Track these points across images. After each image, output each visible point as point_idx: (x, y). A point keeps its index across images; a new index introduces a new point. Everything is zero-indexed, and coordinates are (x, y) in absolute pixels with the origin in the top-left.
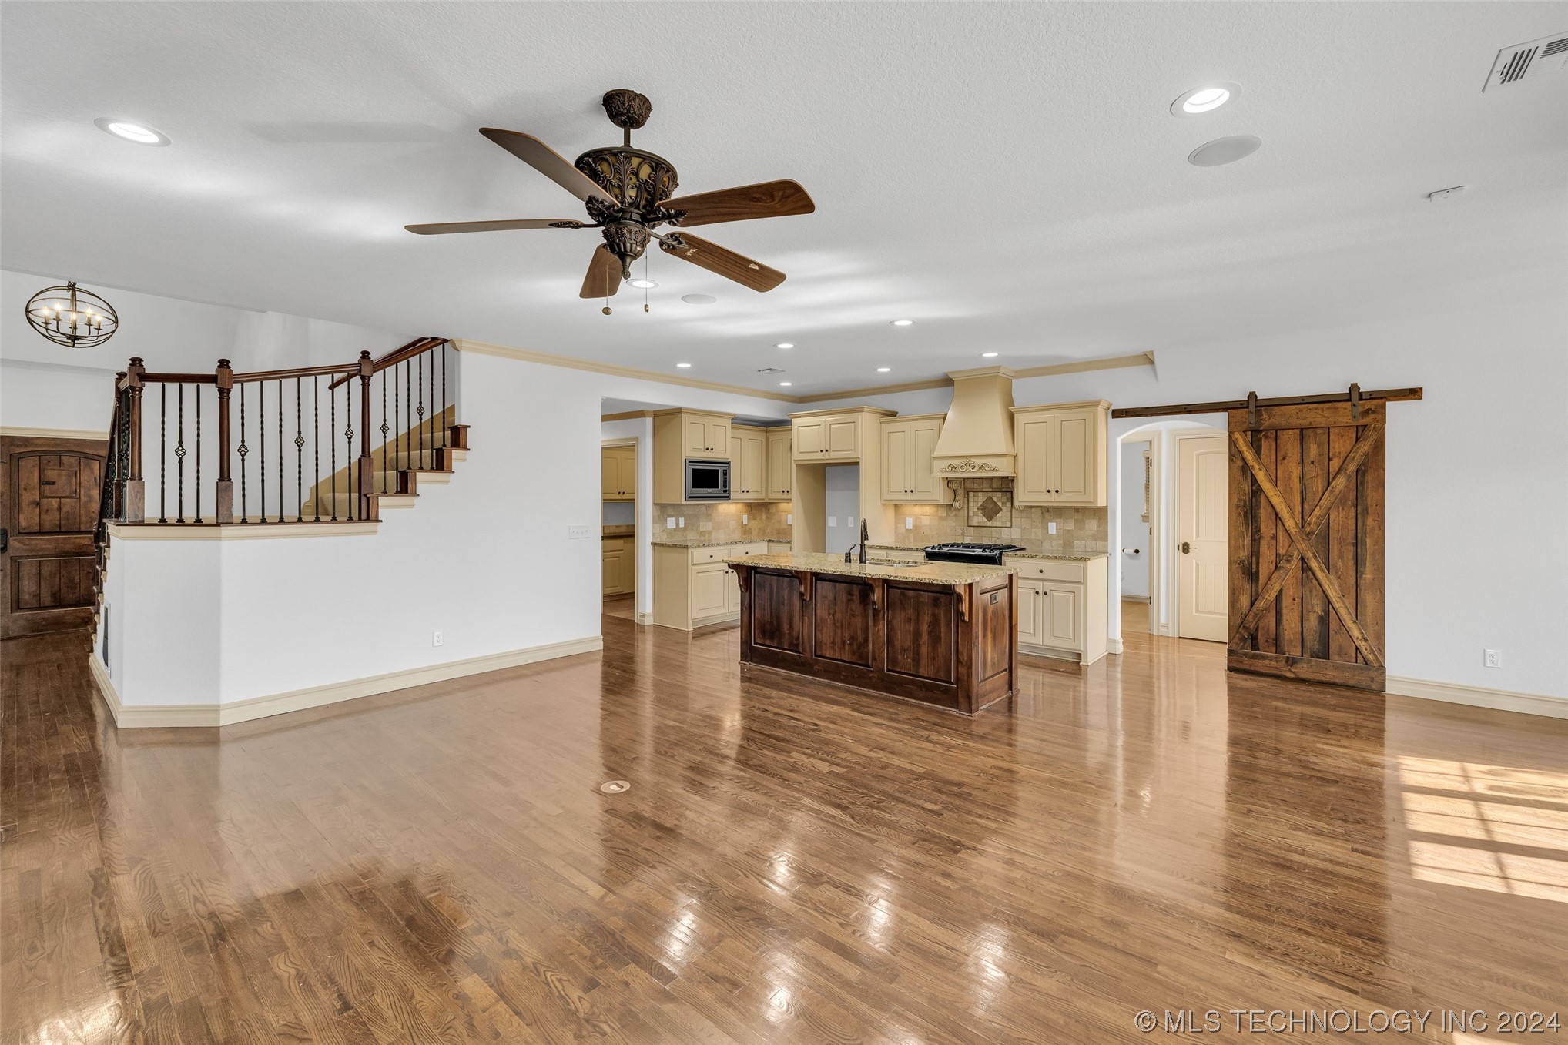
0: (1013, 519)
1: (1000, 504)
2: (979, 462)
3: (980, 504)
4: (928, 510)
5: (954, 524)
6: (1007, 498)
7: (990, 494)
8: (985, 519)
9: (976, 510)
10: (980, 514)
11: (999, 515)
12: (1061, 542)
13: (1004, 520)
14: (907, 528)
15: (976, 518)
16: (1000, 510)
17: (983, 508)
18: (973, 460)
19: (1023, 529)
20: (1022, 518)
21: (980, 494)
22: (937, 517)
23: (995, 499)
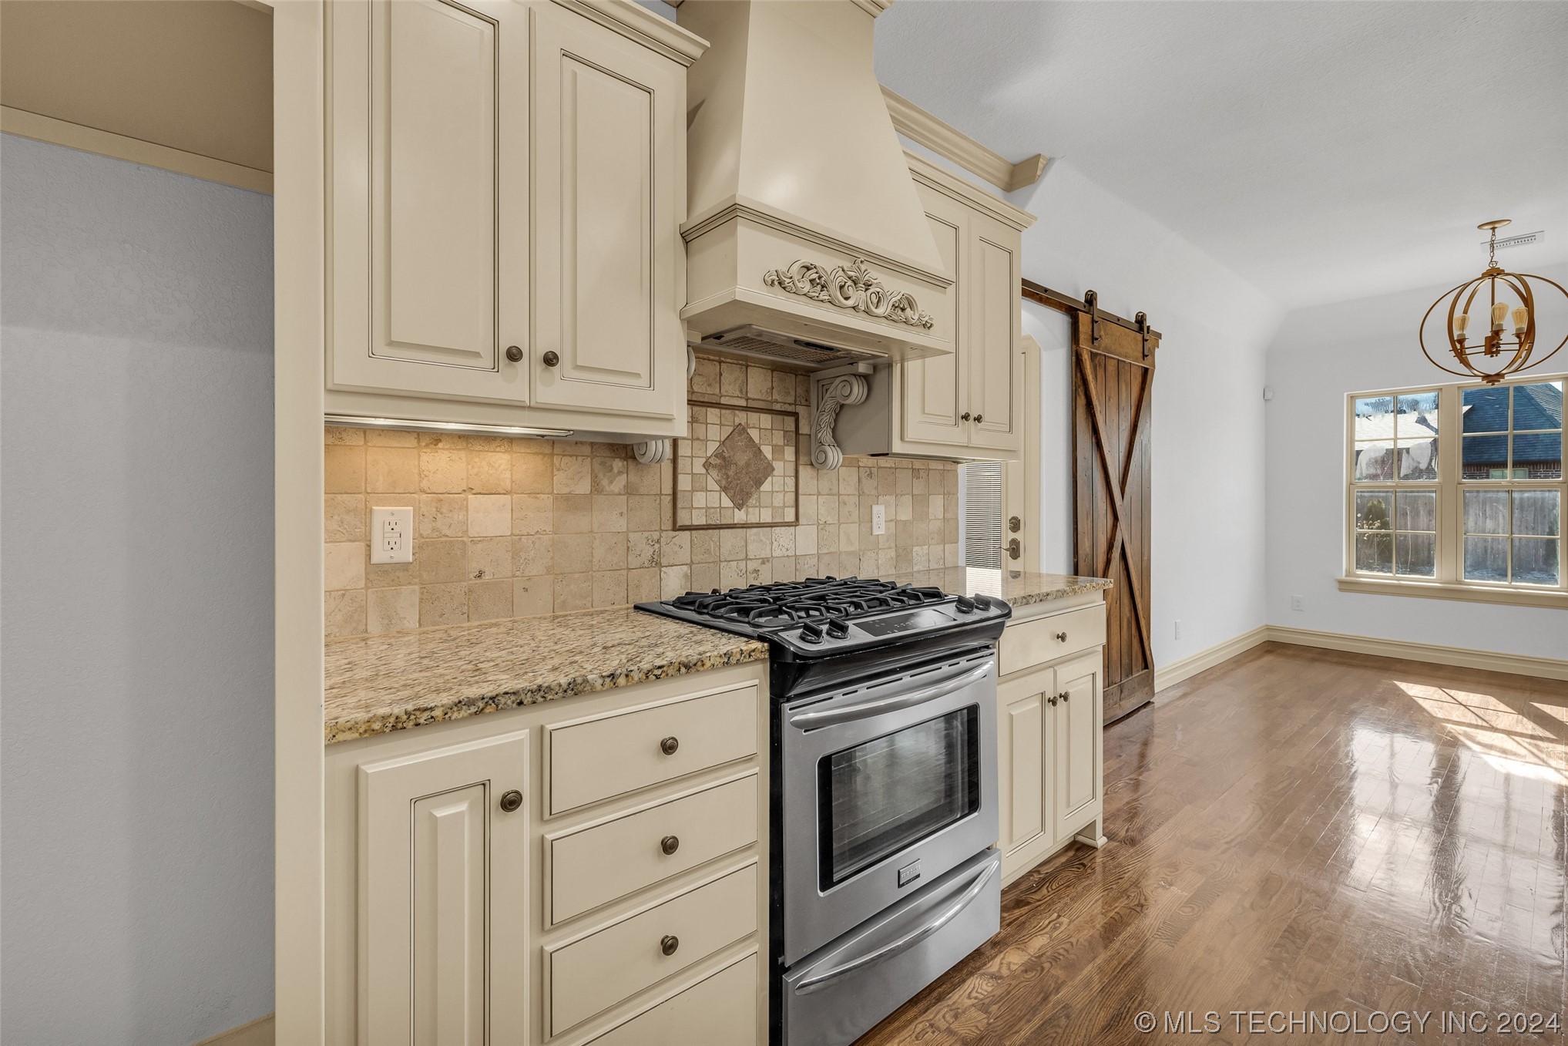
0: (801, 498)
1: (767, 451)
2: (894, 286)
3: (712, 447)
4: (500, 464)
5: (621, 525)
6: (785, 432)
7: (741, 417)
8: (727, 502)
9: (699, 469)
10: (712, 485)
11: (766, 486)
12: (893, 554)
13: (778, 501)
14: (379, 556)
15: (699, 499)
16: (769, 470)
17: (721, 462)
18: (875, 275)
19: (821, 526)
20: (819, 494)
21: (713, 414)
22: (546, 500)
23: (754, 434)
